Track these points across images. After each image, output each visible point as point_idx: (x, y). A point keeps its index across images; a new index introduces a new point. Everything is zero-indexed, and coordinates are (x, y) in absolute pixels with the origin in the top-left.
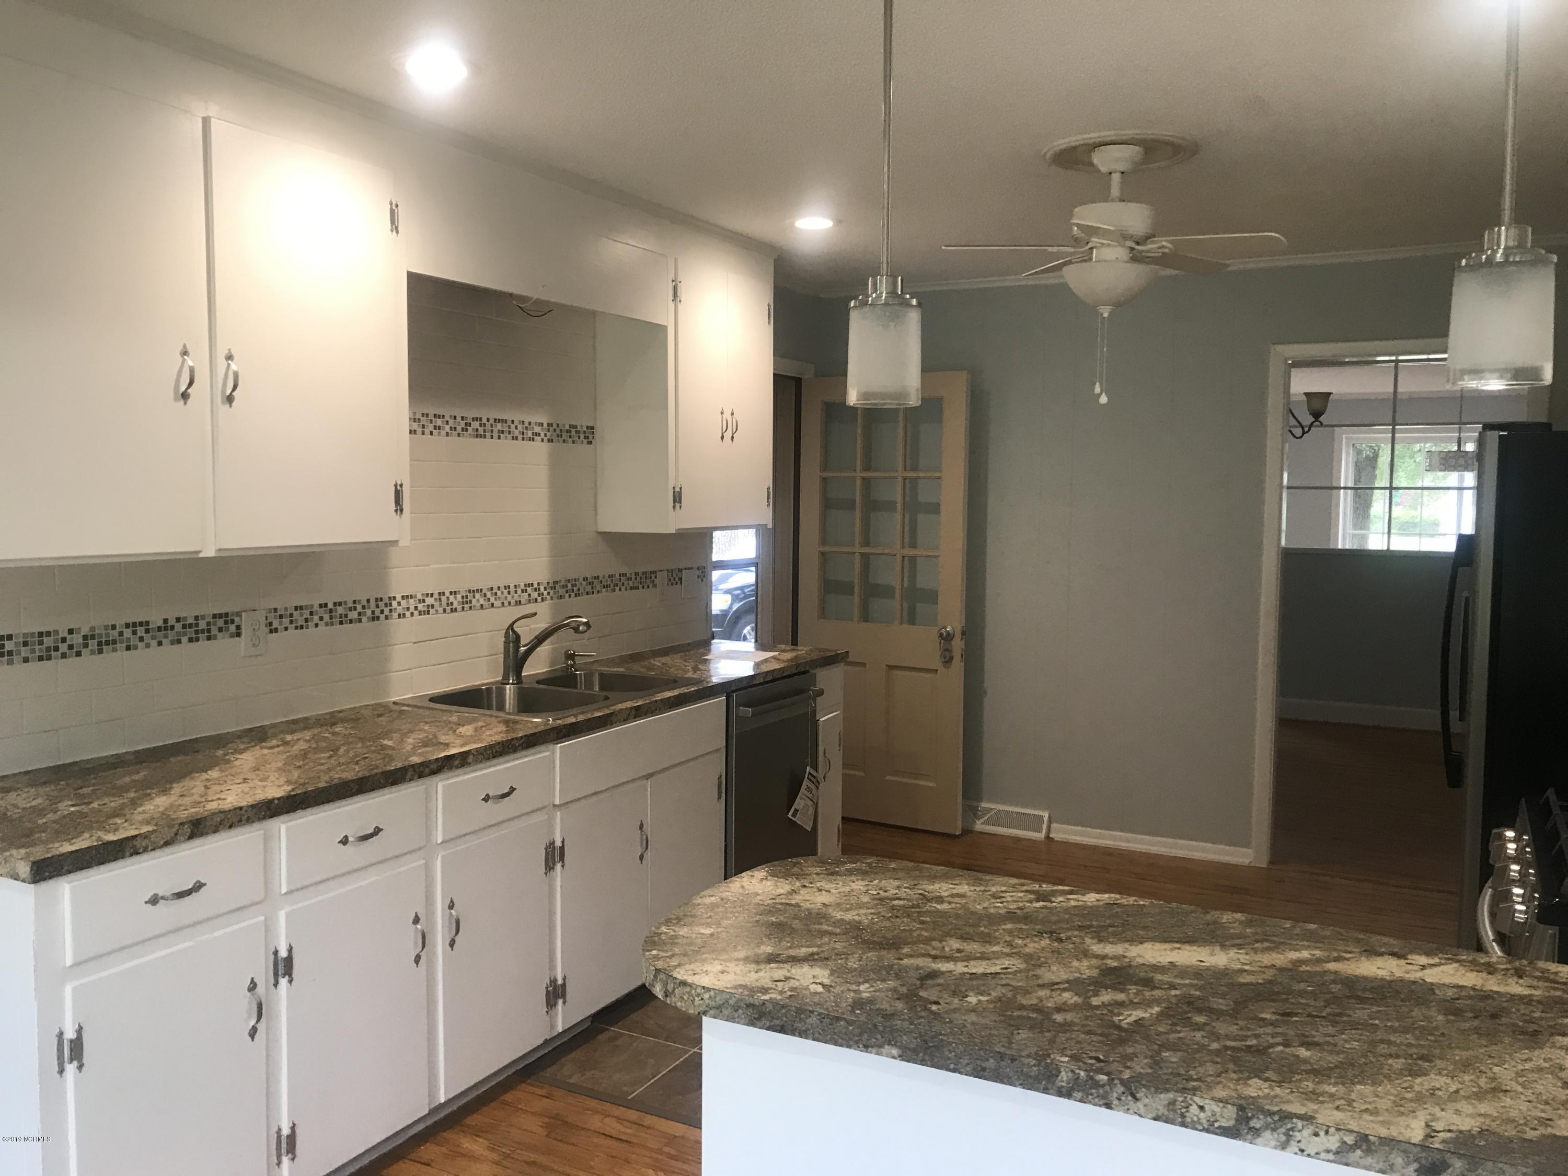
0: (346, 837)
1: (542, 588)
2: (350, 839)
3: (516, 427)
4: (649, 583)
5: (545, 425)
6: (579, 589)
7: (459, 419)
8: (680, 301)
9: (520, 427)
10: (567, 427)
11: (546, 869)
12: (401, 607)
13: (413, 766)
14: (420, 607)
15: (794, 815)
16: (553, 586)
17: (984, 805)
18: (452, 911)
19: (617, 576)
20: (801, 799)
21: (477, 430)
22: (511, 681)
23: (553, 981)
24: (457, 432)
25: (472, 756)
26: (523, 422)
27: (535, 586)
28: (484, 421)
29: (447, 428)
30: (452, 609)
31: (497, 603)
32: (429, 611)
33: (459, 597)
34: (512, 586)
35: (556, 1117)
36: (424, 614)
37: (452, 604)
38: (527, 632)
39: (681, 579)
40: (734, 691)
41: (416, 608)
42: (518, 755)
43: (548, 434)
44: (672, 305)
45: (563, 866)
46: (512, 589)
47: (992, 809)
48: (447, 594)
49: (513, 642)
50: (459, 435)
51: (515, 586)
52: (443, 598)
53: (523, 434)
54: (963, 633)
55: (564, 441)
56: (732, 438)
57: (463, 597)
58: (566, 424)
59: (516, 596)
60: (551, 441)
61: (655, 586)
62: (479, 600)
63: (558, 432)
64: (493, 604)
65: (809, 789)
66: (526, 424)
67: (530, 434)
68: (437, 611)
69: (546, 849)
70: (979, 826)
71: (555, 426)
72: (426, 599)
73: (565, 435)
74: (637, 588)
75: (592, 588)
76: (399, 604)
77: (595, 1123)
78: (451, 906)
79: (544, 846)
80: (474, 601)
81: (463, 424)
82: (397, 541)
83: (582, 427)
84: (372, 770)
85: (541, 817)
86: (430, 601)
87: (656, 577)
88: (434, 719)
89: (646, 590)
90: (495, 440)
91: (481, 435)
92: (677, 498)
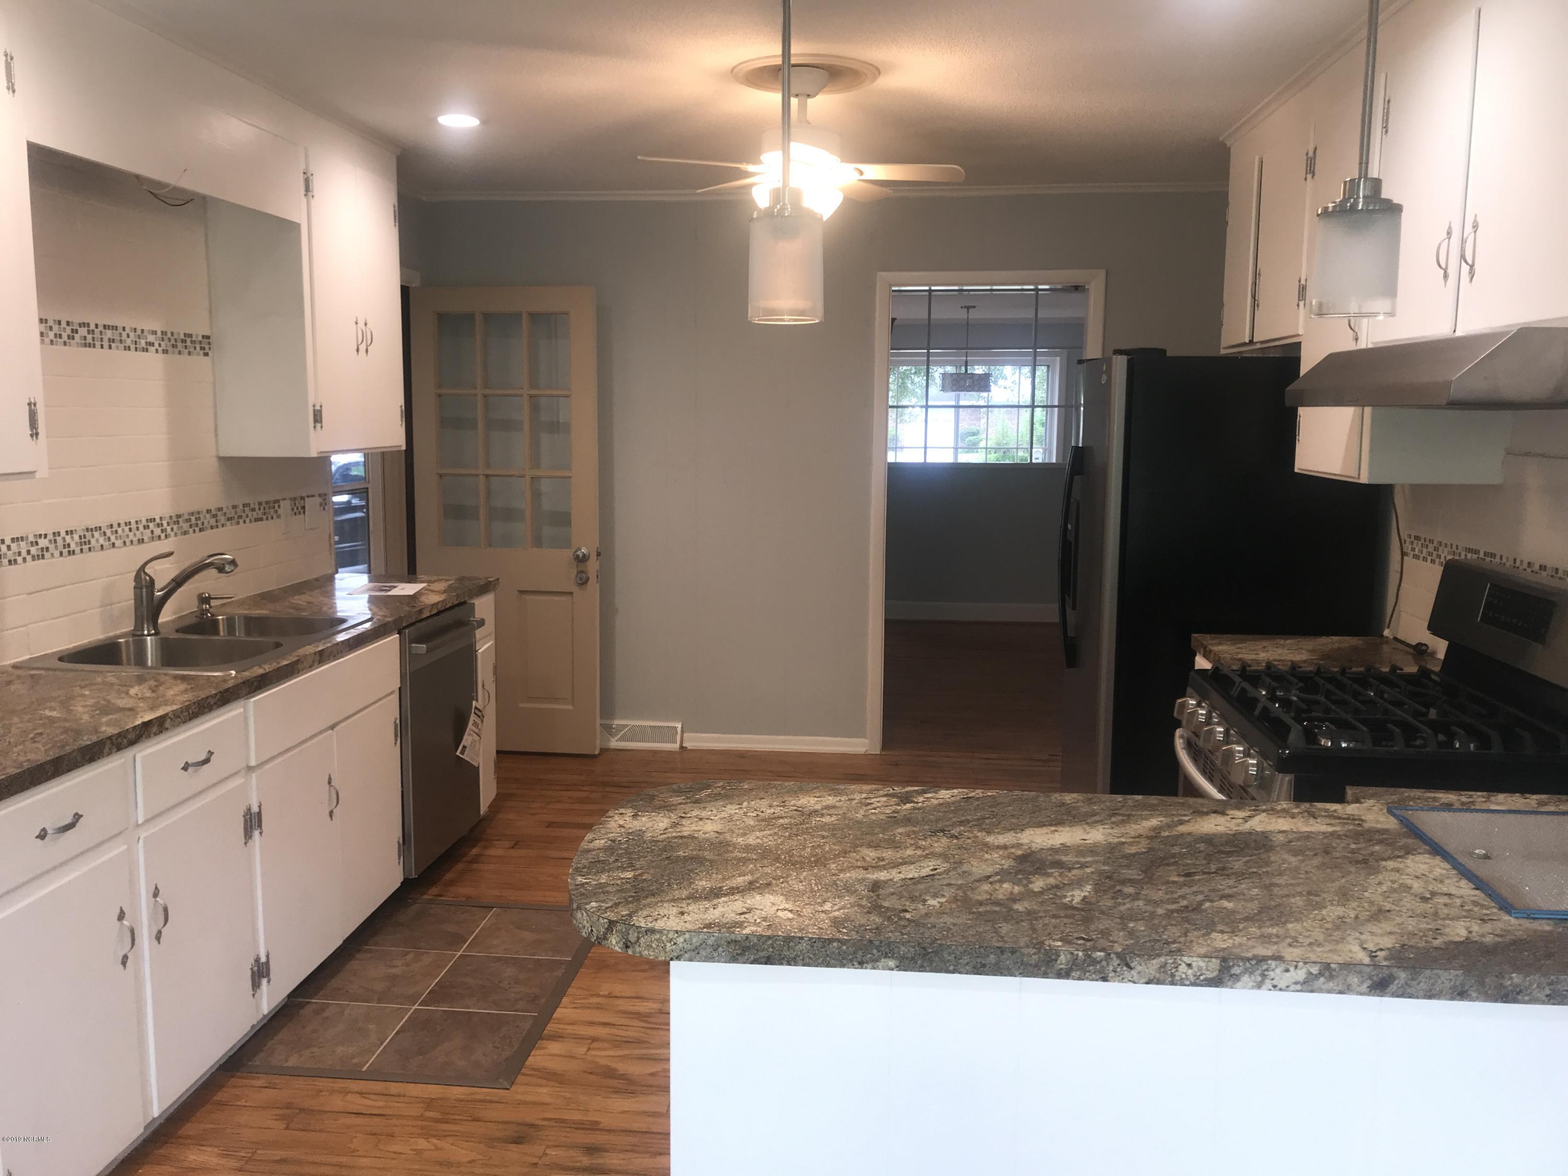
0: (44, 830)
1: (165, 523)
2: (50, 831)
3: (128, 336)
4: (272, 513)
5: (159, 334)
6: (203, 524)
7: (64, 324)
8: (313, 197)
9: (132, 334)
10: (182, 336)
11: (246, 839)
12: (10, 552)
13: (110, 738)
14: (34, 550)
15: (462, 753)
16: (176, 519)
17: (617, 722)
18: (158, 899)
19: (241, 507)
20: (469, 735)
21: (85, 338)
22: (146, 632)
23: (257, 960)
24: (62, 340)
25: (169, 720)
26: (135, 329)
27: (158, 521)
28: (92, 327)
29: (51, 335)
30: (69, 552)
31: (119, 543)
32: (43, 555)
33: (76, 537)
34: (133, 522)
35: (289, 1106)
36: (38, 559)
37: (69, 545)
38: (163, 573)
39: (304, 508)
40: (405, 628)
41: (29, 552)
42: (213, 714)
43: (163, 343)
44: (304, 200)
45: (261, 833)
46: (134, 526)
47: (627, 726)
48: (63, 534)
49: (147, 587)
50: (65, 343)
51: (137, 522)
52: (59, 539)
53: (136, 344)
54: (599, 554)
55: (180, 353)
56: (367, 351)
57: (80, 537)
58: (181, 331)
59: (138, 533)
60: (165, 352)
61: (279, 517)
62: (97, 539)
63: (173, 342)
64: (114, 544)
65: (475, 724)
66: (139, 332)
67: (143, 343)
68: (52, 554)
69: (244, 816)
70: (614, 743)
71: (169, 335)
72: (39, 541)
73: (179, 344)
74: (261, 519)
75: (217, 521)
76: (9, 548)
77: (337, 1103)
78: (156, 894)
79: (242, 813)
80: (93, 541)
81: (69, 329)
82: (35, 472)
83: (197, 336)
84: (63, 746)
85: (238, 781)
86: (43, 543)
87: (279, 507)
88: (87, 683)
89: (270, 522)
90: (106, 350)
91: (90, 344)
92: (318, 417)
